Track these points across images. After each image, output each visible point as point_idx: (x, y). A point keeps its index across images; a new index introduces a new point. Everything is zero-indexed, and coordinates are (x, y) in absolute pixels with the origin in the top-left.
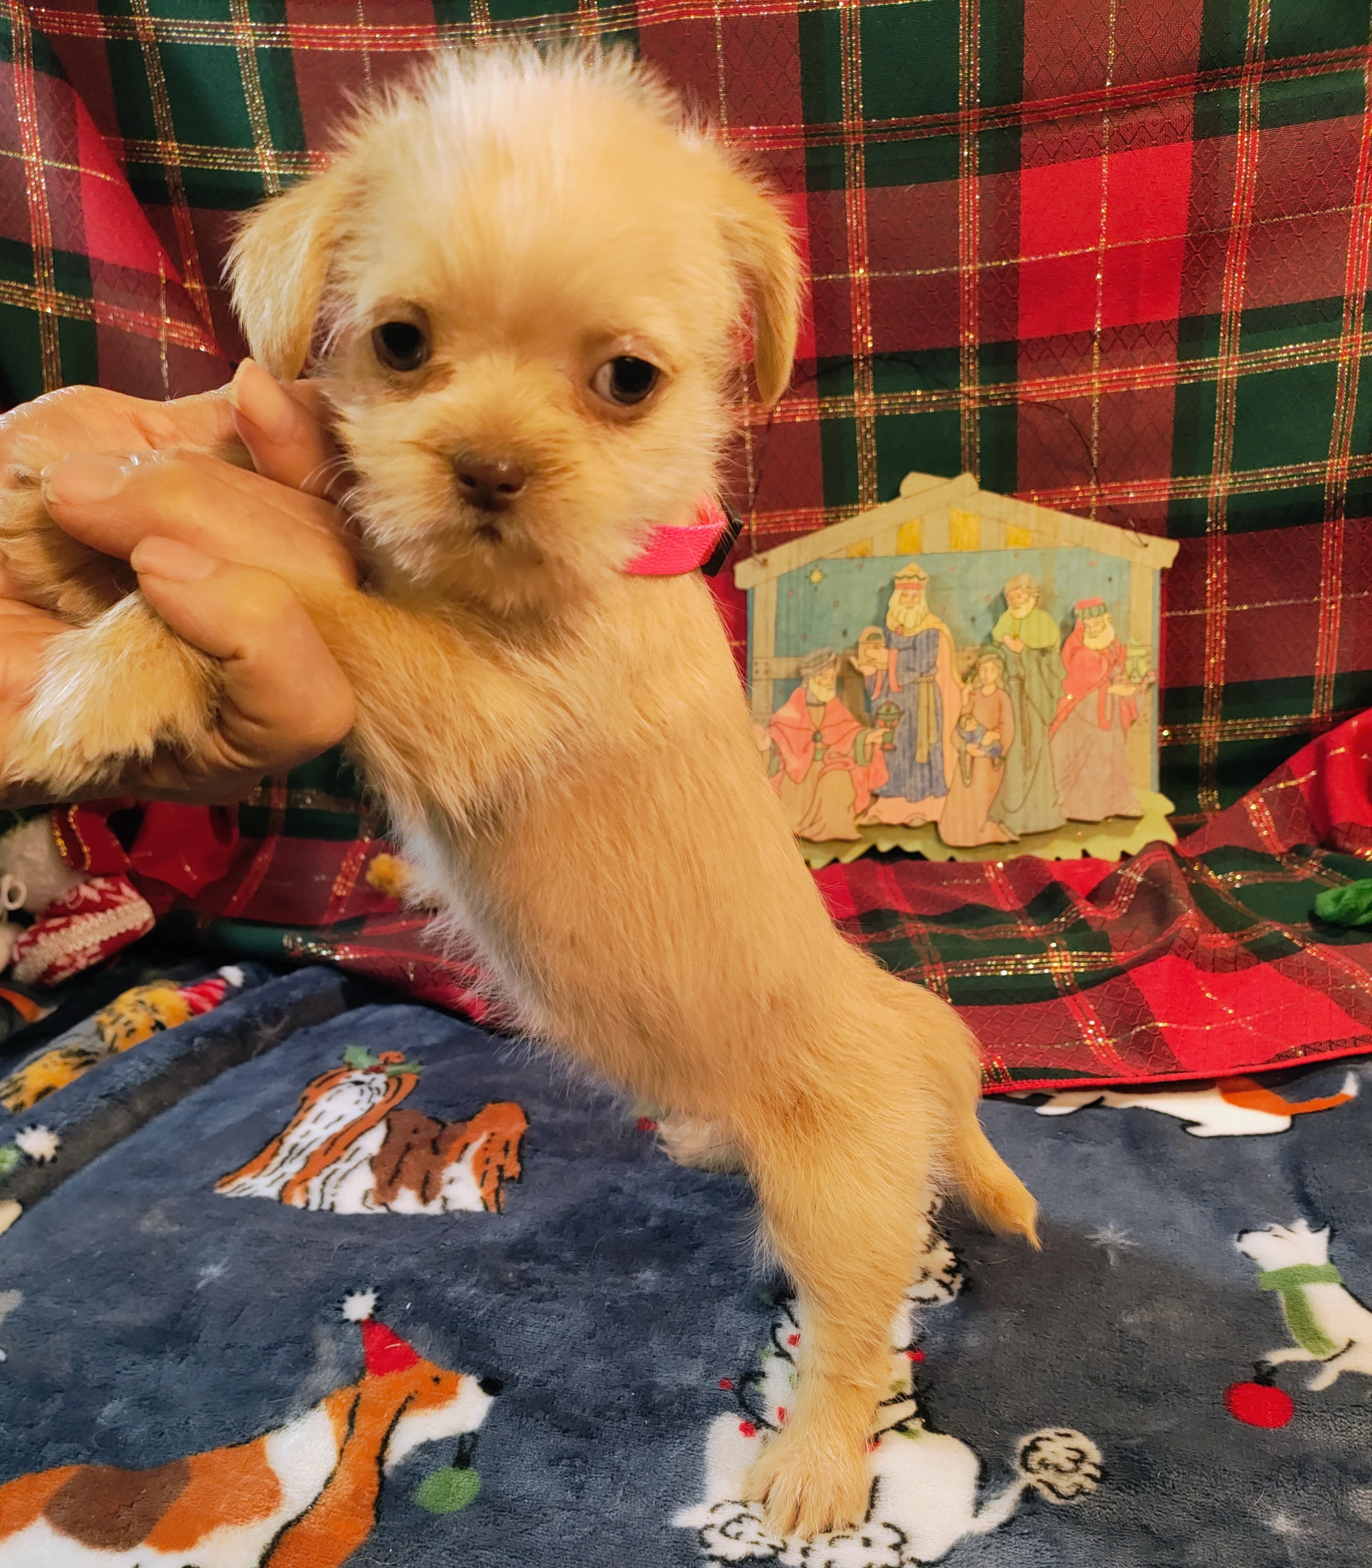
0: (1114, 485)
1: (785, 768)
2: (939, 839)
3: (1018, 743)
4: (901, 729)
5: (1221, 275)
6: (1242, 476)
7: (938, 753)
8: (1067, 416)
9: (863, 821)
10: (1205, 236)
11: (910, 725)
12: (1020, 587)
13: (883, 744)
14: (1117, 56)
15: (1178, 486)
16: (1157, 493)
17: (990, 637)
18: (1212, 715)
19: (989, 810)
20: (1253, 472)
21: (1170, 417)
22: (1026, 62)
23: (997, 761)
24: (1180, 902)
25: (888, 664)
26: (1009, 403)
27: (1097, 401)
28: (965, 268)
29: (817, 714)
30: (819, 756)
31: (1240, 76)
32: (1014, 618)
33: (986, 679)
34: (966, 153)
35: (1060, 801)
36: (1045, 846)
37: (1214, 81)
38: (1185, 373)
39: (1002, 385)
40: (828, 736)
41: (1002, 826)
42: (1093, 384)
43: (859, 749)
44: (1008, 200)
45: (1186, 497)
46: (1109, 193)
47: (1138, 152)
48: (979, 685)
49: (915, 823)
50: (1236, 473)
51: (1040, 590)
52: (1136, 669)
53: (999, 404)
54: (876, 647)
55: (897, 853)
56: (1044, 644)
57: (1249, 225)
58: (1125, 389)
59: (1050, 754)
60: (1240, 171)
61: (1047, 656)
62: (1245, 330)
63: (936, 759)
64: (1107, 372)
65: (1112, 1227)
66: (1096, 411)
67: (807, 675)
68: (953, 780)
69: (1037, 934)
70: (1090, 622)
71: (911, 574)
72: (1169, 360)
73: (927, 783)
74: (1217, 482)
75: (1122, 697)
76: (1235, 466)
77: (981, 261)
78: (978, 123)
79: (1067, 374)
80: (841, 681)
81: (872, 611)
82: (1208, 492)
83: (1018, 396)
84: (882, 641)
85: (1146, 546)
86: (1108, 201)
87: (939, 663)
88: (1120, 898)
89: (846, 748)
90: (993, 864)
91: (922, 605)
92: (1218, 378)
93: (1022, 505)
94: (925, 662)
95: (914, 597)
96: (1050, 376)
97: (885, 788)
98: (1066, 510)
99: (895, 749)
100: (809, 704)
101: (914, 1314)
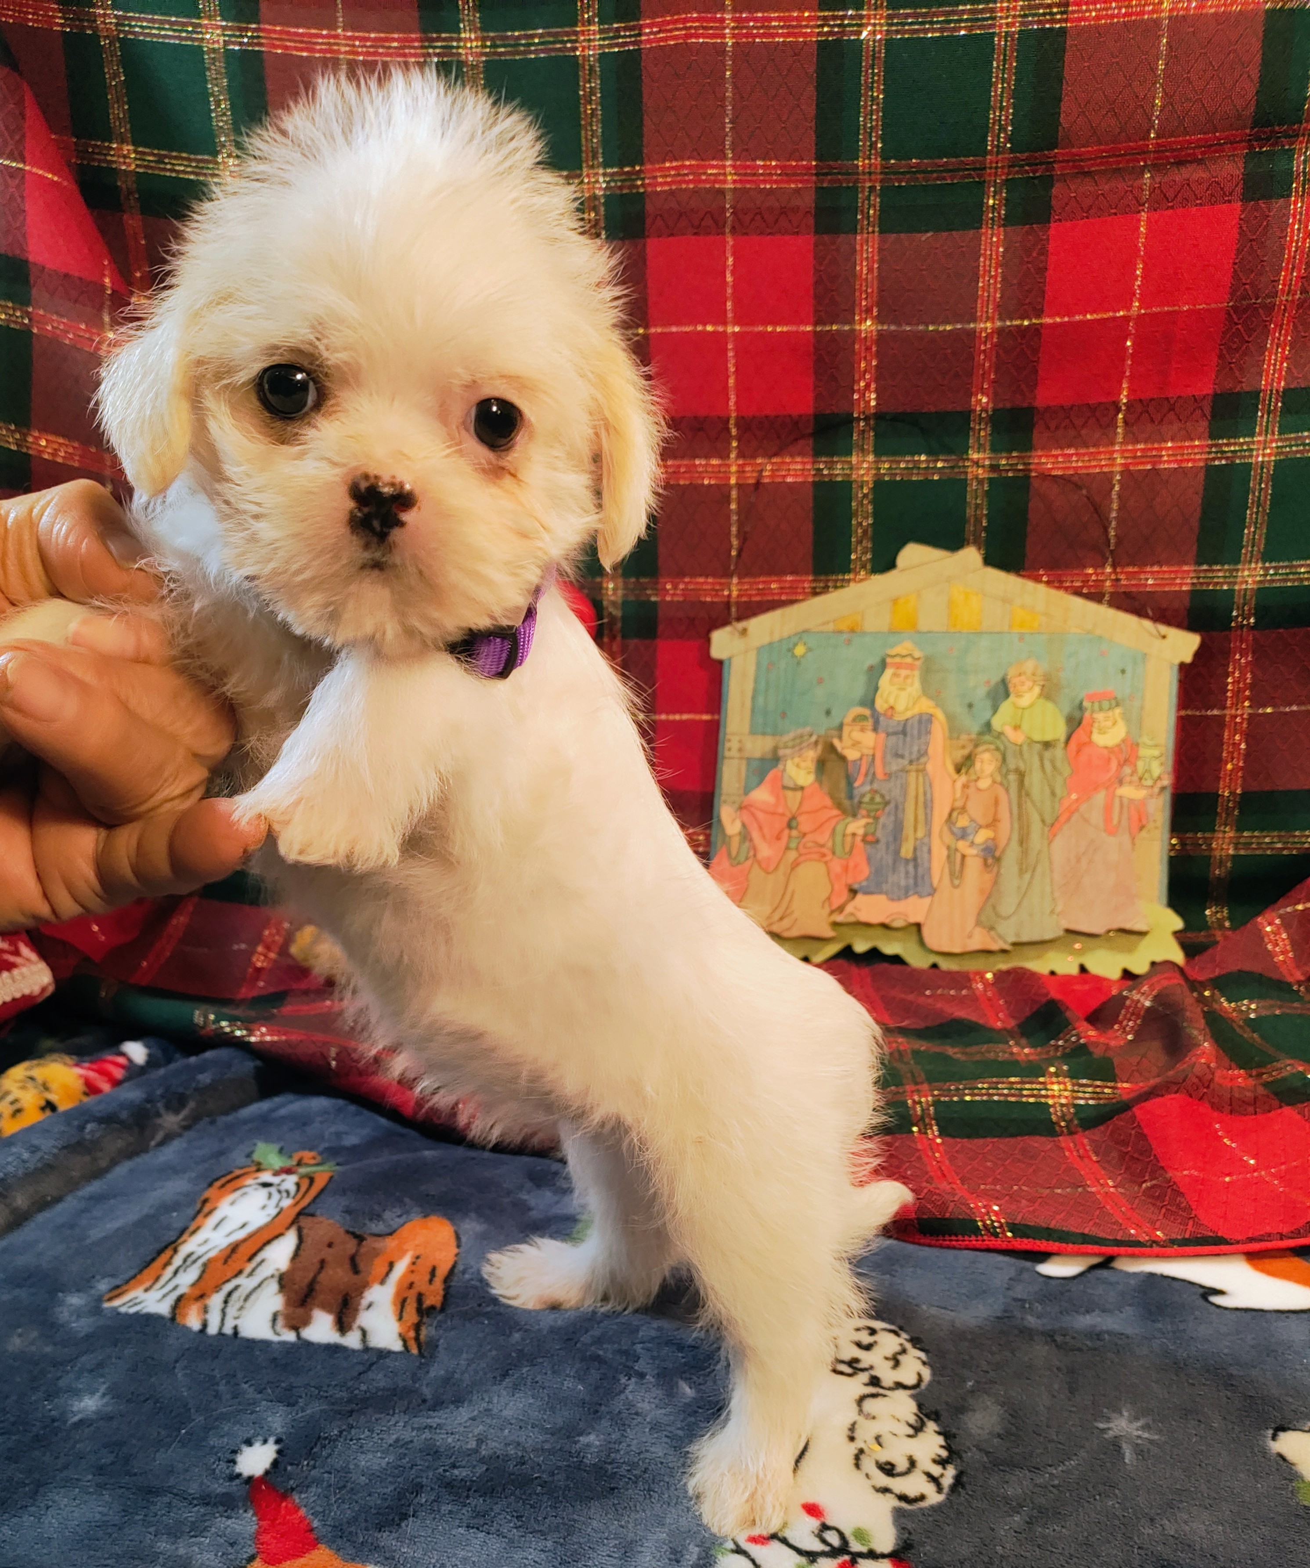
0: (1130, 569)
1: (755, 856)
2: (922, 942)
3: (1014, 844)
5: (1262, 348)
6: (1275, 568)
7: (925, 849)
8: (1084, 492)
9: (840, 918)
10: (1249, 306)
12: (1025, 673)
13: (865, 835)
14: (1163, 108)
15: (1202, 575)
16: (1178, 581)
17: (988, 726)
18: (1226, 825)
19: (979, 914)
20: (1286, 564)
21: (1198, 500)
22: (1064, 106)
23: (990, 861)
24: (1195, 1032)
25: (874, 749)
26: (1021, 474)
27: (1118, 477)
28: (982, 325)
29: (794, 799)
30: (793, 845)
31: (1297, 135)
32: (1016, 706)
33: (982, 771)
34: (991, 202)
35: (1059, 908)
36: (1039, 957)
37: (1268, 139)
38: (1216, 452)
39: (1015, 454)
40: (805, 823)
41: (992, 933)
42: (1115, 459)
44: (1035, 254)
45: (1211, 588)
46: (1146, 253)
47: (1180, 211)
48: (974, 777)
49: (896, 924)
50: (1267, 565)
51: (1047, 677)
52: (1148, 771)
53: (1010, 474)
54: (862, 730)
55: (874, 955)
56: (1048, 737)
57: (1297, 297)
58: (1149, 467)
59: (1049, 858)
60: (1292, 237)
62: (1287, 410)
63: (923, 855)
64: (1130, 447)
65: (1126, 1414)
66: (1117, 488)
67: (785, 756)
68: (940, 881)
69: (1031, 1058)
70: (1100, 716)
71: (904, 653)
72: (1199, 439)
73: (911, 881)
74: (1246, 573)
75: (1131, 801)
76: (1266, 557)
77: (1001, 319)
78: (1006, 170)
79: (1088, 447)
80: (821, 765)
81: (859, 690)
82: (1235, 583)
83: (1032, 467)
84: (869, 724)
85: (1164, 637)
86: (1144, 263)
87: (930, 751)
88: (1125, 1023)
89: (823, 837)
90: (981, 975)
91: (915, 686)
92: (1253, 460)
93: (1030, 585)
94: (915, 748)
95: (907, 677)
96: (1069, 446)
97: (864, 884)
98: (1078, 593)
99: (877, 841)
100: (785, 788)
101: (898, 1514)
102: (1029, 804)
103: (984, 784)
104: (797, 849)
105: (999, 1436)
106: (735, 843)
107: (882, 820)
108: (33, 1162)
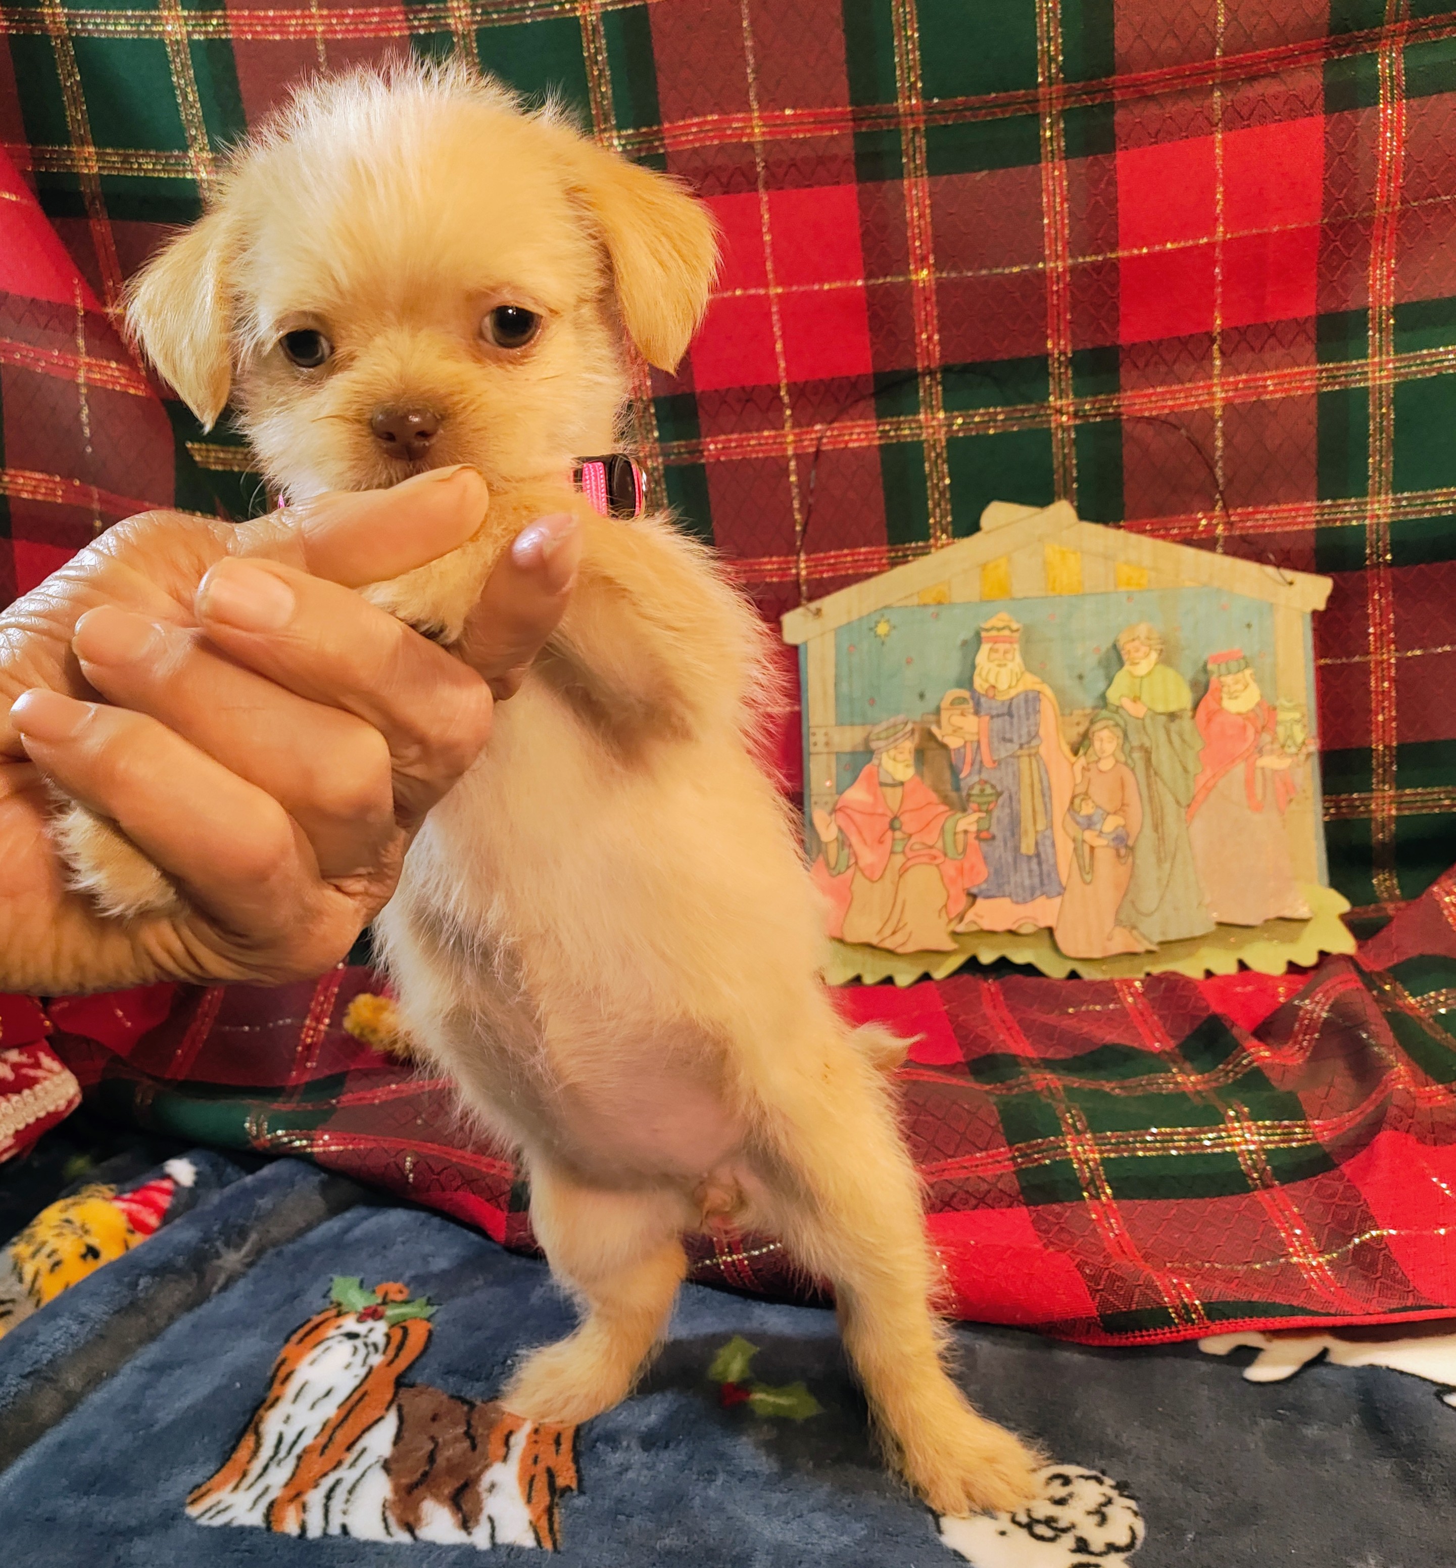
0: (1244, 510)
1: (856, 863)
4: (1001, 813)
5: (1365, 264)
6: (1407, 499)
7: (1048, 842)
8: (1184, 433)
10: (1345, 223)
11: (1011, 809)
14: (1227, 24)
15: (1326, 511)
16: (1300, 520)
18: (1384, 783)
20: (1418, 494)
22: (1118, 31)
23: (1123, 851)
26: (1110, 419)
27: (1221, 413)
28: (1052, 265)
29: (893, 797)
31: (1380, 40)
34: (1048, 134)
36: (1190, 957)
37: (1346, 46)
38: (1328, 378)
39: (1101, 395)
40: (909, 823)
42: (1214, 393)
43: (949, 838)
44: (1103, 186)
45: (1337, 525)
46: (1225, 176)
47: (1258, 129)
50: (1399, 495)
51: (1164, 641)
52: (1290, 736)
53: (1097, 421)
55: (1003, 965)
56: (1173, 708)
57: (1397, 208)
58: (1254, 400)
60: (1384, 147)
61: (1177, 721)
62: (1400, 328)
64: (1229, 379)
66: (1219, 425)
69: (1199, 1087)
70: (1228, 680)
73: (1037, 881)
74: (1376, 506)
76: (1397, 487)
77: (1073, 257)
78: (1062, 101)
79: (1182, 383)
80: (920, 755)
81: (953, 669)
82: (1364, 518)
83: (1122, 411)
84: (970, 706)
85: (1291, 584)
86: (1224, 186)
87: (1042, 732)
88: (1300, 1037)
89: (931, 838)
90: (1128, 983)
91: (1016, 663)
92: (1370, 384)
93: (1133, 537)
94: (1024, 731)
95: (1006, 652)
98: (1187, 541)
99: (993, 838)
100: (882, 784)
102: (1160, 783)
106: (833, 850)
107: (996, 813)
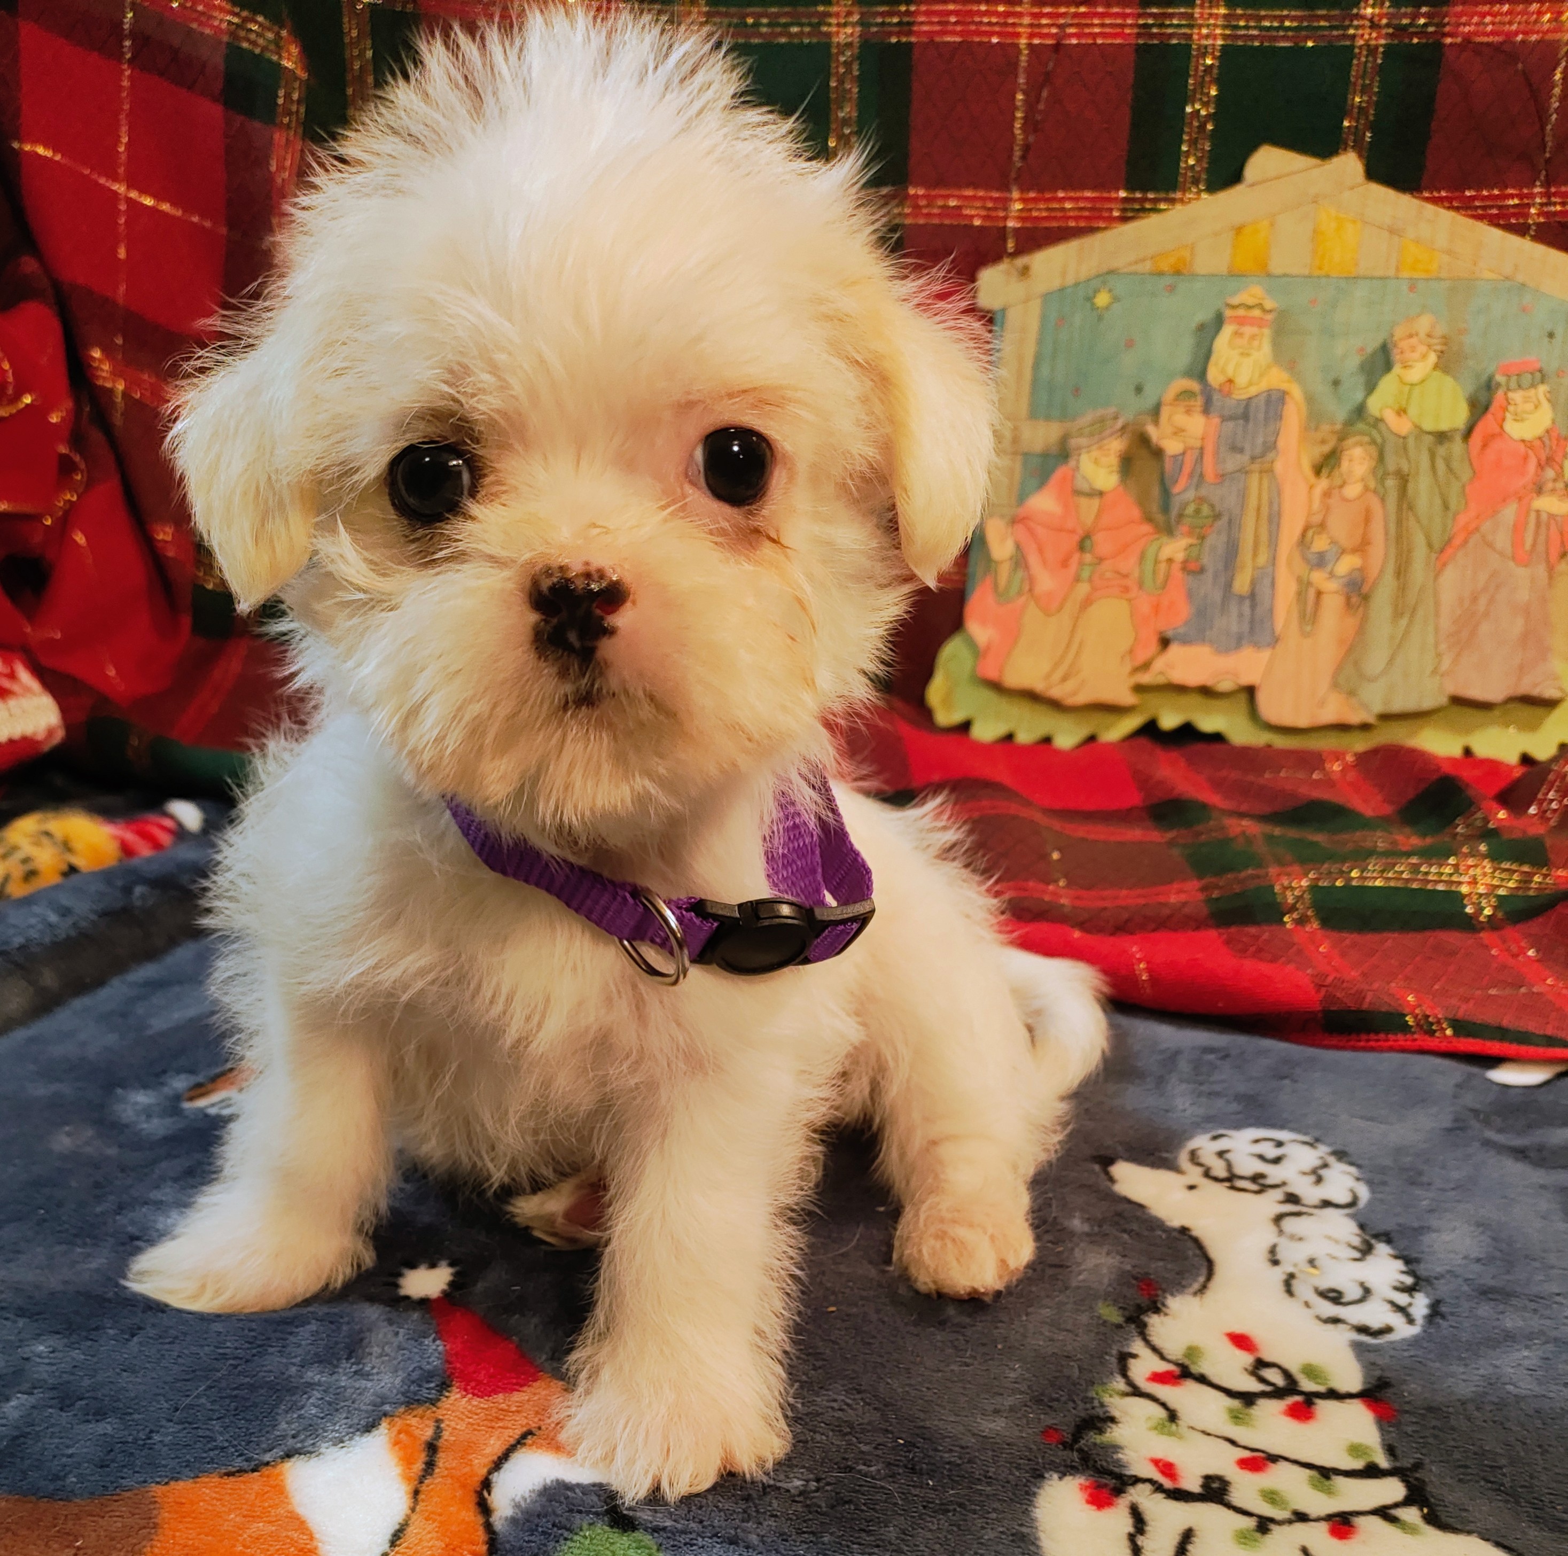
1: (1031, 590)
4: (1216, 540)
7: (1267, 582)
8: (1518, 68)
9: (1146, 678)
11: (1229, 536)
13: (1185, 562)
17: (1360, 411)
23: (1354, 600)
25: (1203, 439)
26: (1431, 41)
27: (1565, 49)
29: (1088, 509)
30: (1086, 574)
39: (1423, 10)
40: (1103, 543)
42: (1563, 21)
43: (1149, 565)
48: (1338, 482)
51: (1446, 340)
53: (1416, 41)
54: (1188, 412)
55: (1187, 732)
56: (1444, 426)
61: (1446, 445)
66: (1561, 67)
67: (1079, 448)
70: (1516, 396)
71: (1251, 301)
73: (1246, 627)
75: (1551, 516)
81: (1184, 355)
83: (1446, 30)
87: (1281, 443)
89: (1128, 564)
90: (1338, 755)
94: (1260, 440)
97: (1181, 631)
99: (1202, 570)
100: (1078, 493)
101: (1358, 1348)
102: (1412, 519)
103: (1353, 490)
104: (1090, 580)
105: (1478, 1260)
106: (1004, 572)
107: (1209, 541)
108: (64, 927)
